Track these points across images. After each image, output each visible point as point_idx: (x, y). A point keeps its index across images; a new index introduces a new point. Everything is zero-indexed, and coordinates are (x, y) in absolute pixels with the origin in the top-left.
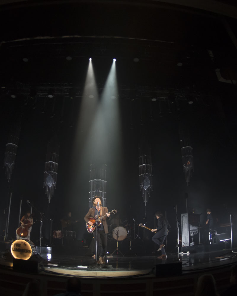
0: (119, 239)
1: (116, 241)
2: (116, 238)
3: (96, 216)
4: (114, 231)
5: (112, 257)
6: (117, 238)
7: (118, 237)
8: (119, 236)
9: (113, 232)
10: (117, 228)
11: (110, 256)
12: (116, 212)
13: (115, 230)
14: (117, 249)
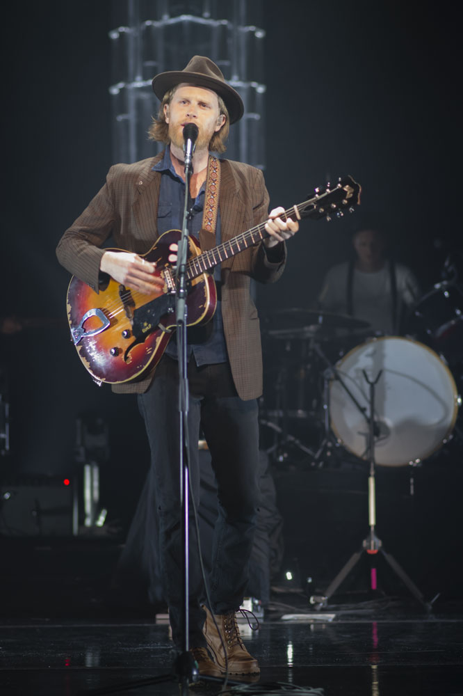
0: (385, 455)
1: (362, 466)
2: (358, 447)
3: (174, 247)
4: (338, 378)
5: (330, 617)
6: (370, 446)
7: (376, 430)
8: (389, 422)
9: (335, 390)
10: (369, 349)
11: (312, 609)
12: (352, 201)
13: (352, 373)
14: (374, 544)
